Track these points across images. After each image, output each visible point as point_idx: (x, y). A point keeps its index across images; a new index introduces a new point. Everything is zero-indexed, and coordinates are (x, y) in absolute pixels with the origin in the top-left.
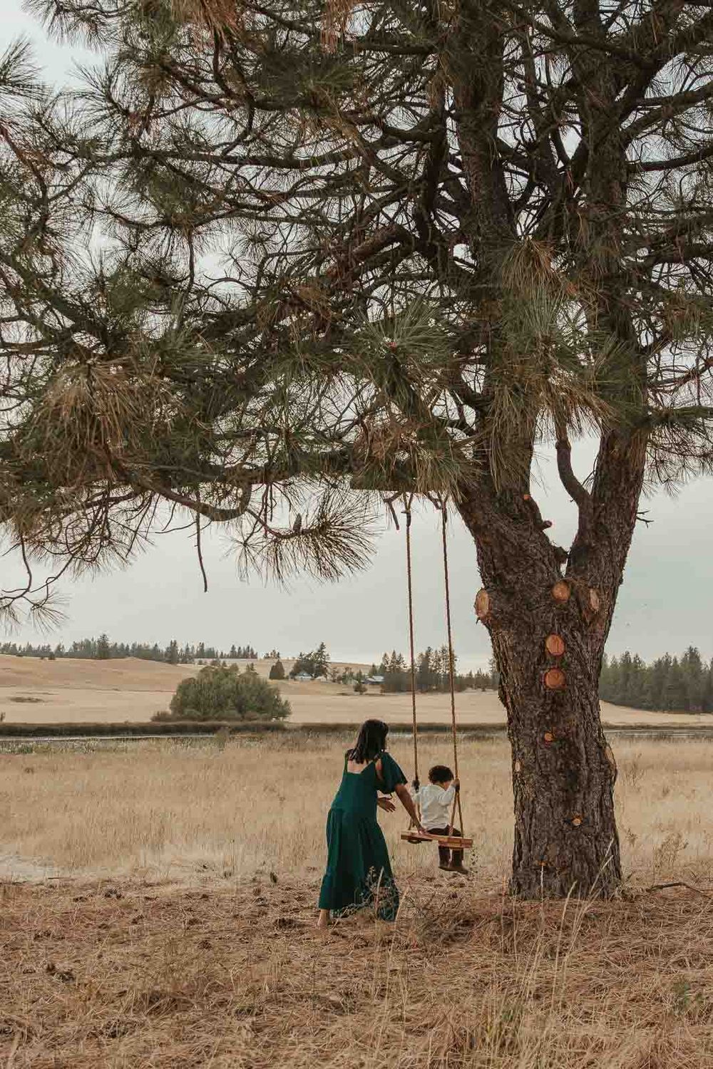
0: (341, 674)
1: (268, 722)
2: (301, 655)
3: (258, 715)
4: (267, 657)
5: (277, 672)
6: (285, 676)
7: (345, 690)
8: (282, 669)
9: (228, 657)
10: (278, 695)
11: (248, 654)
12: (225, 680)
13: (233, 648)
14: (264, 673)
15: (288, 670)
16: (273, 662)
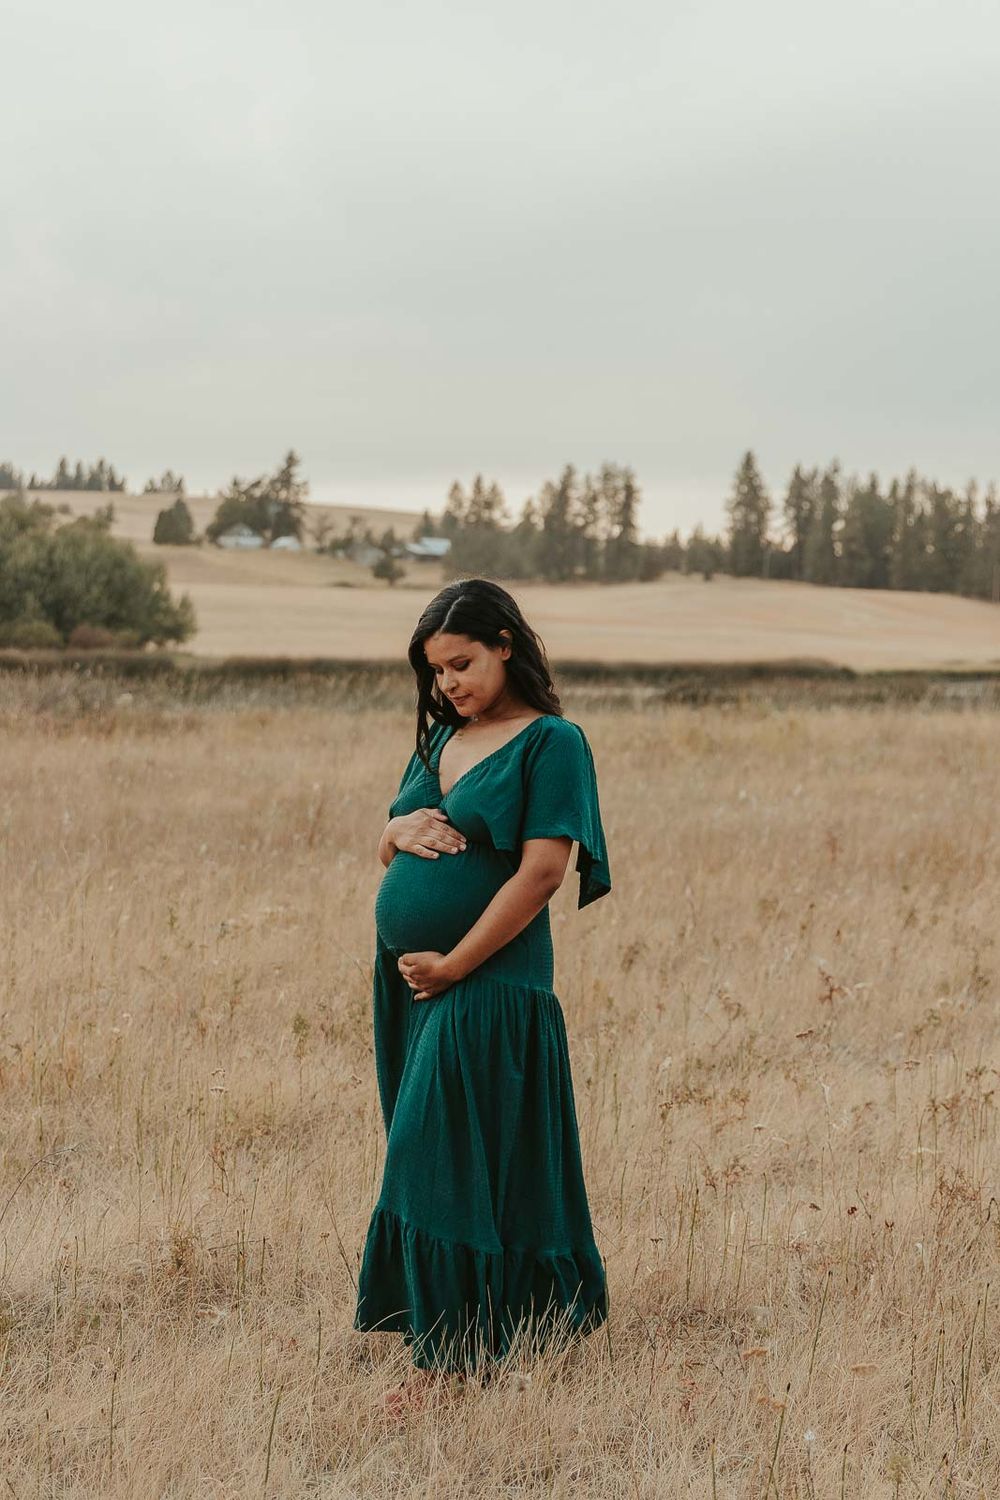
0: (340, 532)
1: (136, 654)
2: (236, 484)
3: (104, 634)
4: (151, 490)
5: (172, 527)
6: (193, 537)
7: (348, 572)
8: (188, 520)
9: (49, 487)
10: (162, 582)
11: (101, 481)
12: (19, 541)
13: (63, 465)
14: (134, 530)
15: (202, 521)
16: (167, 502)
